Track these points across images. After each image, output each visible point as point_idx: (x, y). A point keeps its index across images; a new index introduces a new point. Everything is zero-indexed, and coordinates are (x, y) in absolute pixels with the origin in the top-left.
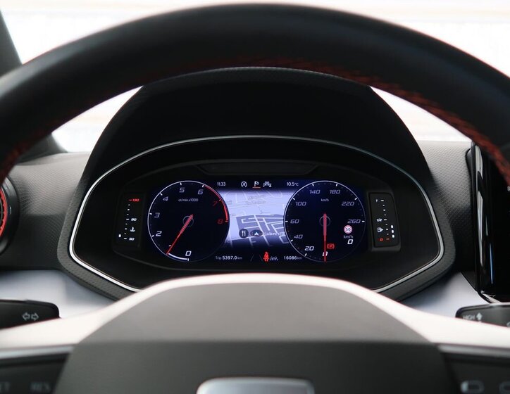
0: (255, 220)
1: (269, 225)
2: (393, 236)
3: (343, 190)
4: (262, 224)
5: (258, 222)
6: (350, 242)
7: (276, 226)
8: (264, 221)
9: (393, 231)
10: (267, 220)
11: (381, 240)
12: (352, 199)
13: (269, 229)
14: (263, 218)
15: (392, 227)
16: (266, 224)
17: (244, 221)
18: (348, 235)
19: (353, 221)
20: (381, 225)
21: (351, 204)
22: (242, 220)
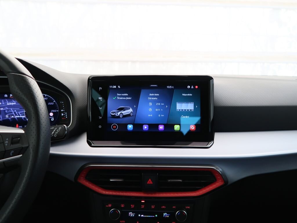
0: (11, 111)
1: (18, 113)
2: (67, 117)
3: (49, 98)
4: (15, 113)
5: (13, 112)
6: (53, 119)
7: (21, 113)
8: (16, 111)
9: (66, 115)
10: (17, 111)
11: (63, 118)
12: (52, 102)
13: (18, 115)
14: (15, 110)
15: (66, 113)
16: (16, 112)
17: (7, 111)
18: (52, 116)
19: (53, 111)
20: (63, 112)
21: (52, 104)
22: (6, 111)
